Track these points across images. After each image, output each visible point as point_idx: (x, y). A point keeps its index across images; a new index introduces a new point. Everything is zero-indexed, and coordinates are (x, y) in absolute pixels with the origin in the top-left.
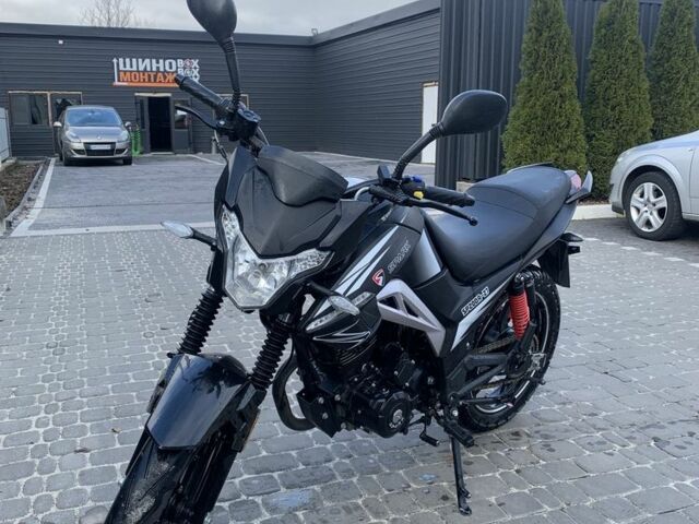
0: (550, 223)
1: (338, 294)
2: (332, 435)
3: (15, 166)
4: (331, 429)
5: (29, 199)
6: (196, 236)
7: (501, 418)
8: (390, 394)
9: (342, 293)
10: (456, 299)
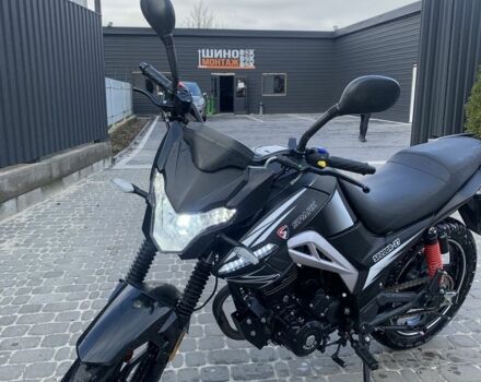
0: (463, 186)
1: (243, 246)
2: (260, 348)
3: (135, 120)
4: (259, 343)
5: (135, 143)
6: (136, 191)
7: (418, 340)
8: (305, 322)
9: (247, 245)
10: (369, 248)
